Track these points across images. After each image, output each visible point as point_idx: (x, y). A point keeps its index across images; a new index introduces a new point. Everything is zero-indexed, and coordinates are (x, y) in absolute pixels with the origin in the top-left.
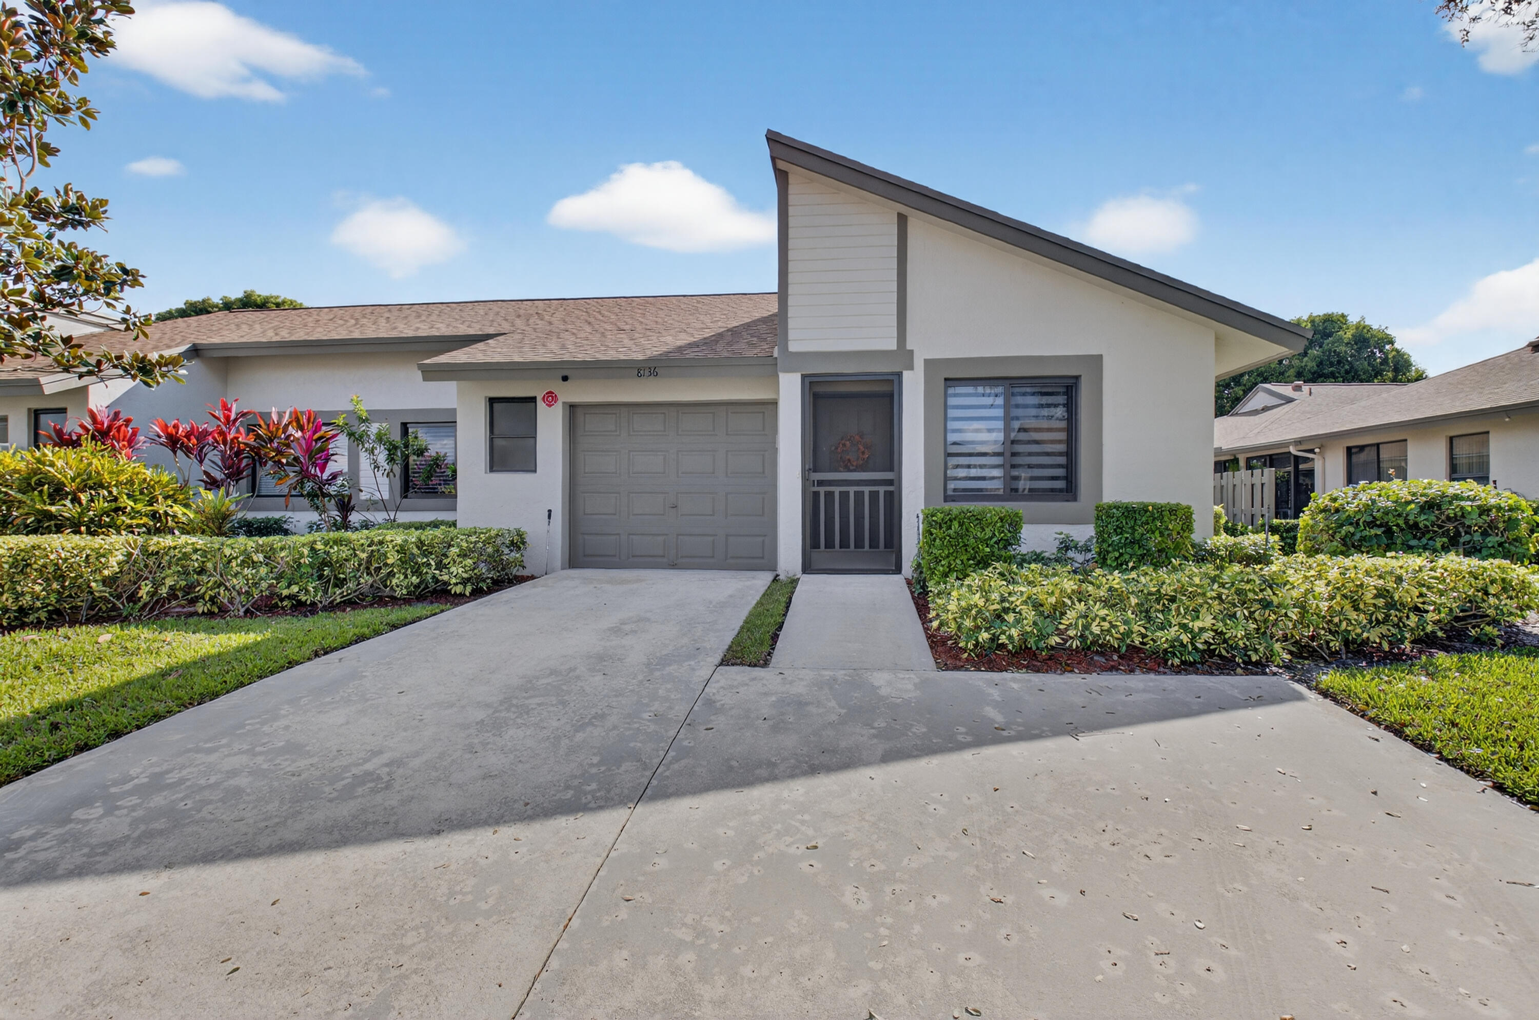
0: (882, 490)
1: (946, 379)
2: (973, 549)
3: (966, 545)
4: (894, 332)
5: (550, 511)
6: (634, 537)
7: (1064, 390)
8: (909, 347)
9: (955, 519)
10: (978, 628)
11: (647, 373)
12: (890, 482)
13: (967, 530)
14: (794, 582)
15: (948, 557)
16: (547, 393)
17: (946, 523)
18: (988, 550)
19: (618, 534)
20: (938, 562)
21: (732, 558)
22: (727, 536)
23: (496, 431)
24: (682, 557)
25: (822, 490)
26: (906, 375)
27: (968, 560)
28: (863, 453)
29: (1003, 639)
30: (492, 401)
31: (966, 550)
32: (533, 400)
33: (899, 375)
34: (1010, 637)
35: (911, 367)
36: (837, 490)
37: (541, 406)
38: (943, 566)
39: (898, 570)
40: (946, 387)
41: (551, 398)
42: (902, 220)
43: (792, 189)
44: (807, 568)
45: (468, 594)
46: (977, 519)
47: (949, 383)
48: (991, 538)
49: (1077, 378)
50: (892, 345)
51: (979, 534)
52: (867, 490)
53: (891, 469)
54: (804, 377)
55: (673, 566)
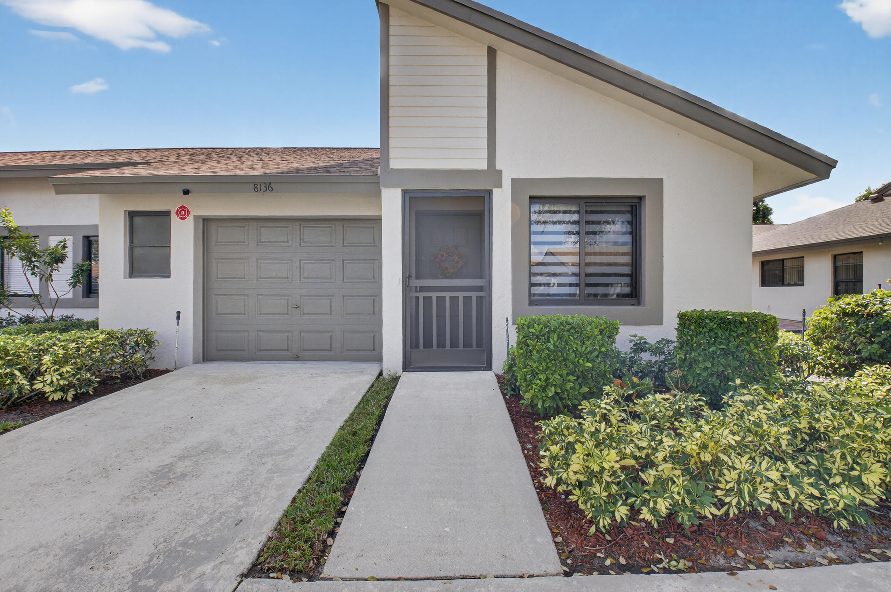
0: (474, 295)
1: (531, 198)
2: (573, 363)
3: (565, 360)
4: (485, 154)
5: (179, 313)
6: (262, 334)
7: (629, 209)
8: (498, 167)
9: (554, 332)
10: (612, 499)
11: (263, 188)
12: (480, 289)
13: (566, 343)
14: (395, 380)
15: (546, 370)
16: (180, 208)
17: (543, 335)
18: (589, 365)
19: (248, 331)
20: (534, 374)
21: (348, 350)
22: (343, 332)
23: (136, 241)
24: (304, 350)
25: (421, 295)
26: (496, 192)
27: (568, 374)
28: (458, 262)
29: (646, 514)
30: (132, 215)
31: (566, 365)
32: (167, 214)
33: (490, 193)
34: (654, 511)
35: (500, 186)
36: (434, 295)
37: (175, 219)
38: (540, 380)
39: (489, 367)
40: (531, 203)
41: (183, 213)
42: (492, 53)
43: (392, 21)
44: (407, 366)
45: (70, 400)
46: (577, 332)
47: (532, 200)
48: (591, 352)
49: (640, 198)
50: (483, 165)
51: (579, 348)
52: (461, 295)
53: (481, 277)
54: (404, 192)
55: (296, 358)
